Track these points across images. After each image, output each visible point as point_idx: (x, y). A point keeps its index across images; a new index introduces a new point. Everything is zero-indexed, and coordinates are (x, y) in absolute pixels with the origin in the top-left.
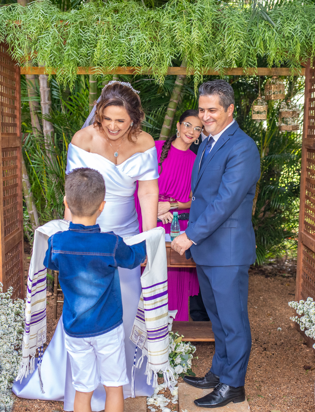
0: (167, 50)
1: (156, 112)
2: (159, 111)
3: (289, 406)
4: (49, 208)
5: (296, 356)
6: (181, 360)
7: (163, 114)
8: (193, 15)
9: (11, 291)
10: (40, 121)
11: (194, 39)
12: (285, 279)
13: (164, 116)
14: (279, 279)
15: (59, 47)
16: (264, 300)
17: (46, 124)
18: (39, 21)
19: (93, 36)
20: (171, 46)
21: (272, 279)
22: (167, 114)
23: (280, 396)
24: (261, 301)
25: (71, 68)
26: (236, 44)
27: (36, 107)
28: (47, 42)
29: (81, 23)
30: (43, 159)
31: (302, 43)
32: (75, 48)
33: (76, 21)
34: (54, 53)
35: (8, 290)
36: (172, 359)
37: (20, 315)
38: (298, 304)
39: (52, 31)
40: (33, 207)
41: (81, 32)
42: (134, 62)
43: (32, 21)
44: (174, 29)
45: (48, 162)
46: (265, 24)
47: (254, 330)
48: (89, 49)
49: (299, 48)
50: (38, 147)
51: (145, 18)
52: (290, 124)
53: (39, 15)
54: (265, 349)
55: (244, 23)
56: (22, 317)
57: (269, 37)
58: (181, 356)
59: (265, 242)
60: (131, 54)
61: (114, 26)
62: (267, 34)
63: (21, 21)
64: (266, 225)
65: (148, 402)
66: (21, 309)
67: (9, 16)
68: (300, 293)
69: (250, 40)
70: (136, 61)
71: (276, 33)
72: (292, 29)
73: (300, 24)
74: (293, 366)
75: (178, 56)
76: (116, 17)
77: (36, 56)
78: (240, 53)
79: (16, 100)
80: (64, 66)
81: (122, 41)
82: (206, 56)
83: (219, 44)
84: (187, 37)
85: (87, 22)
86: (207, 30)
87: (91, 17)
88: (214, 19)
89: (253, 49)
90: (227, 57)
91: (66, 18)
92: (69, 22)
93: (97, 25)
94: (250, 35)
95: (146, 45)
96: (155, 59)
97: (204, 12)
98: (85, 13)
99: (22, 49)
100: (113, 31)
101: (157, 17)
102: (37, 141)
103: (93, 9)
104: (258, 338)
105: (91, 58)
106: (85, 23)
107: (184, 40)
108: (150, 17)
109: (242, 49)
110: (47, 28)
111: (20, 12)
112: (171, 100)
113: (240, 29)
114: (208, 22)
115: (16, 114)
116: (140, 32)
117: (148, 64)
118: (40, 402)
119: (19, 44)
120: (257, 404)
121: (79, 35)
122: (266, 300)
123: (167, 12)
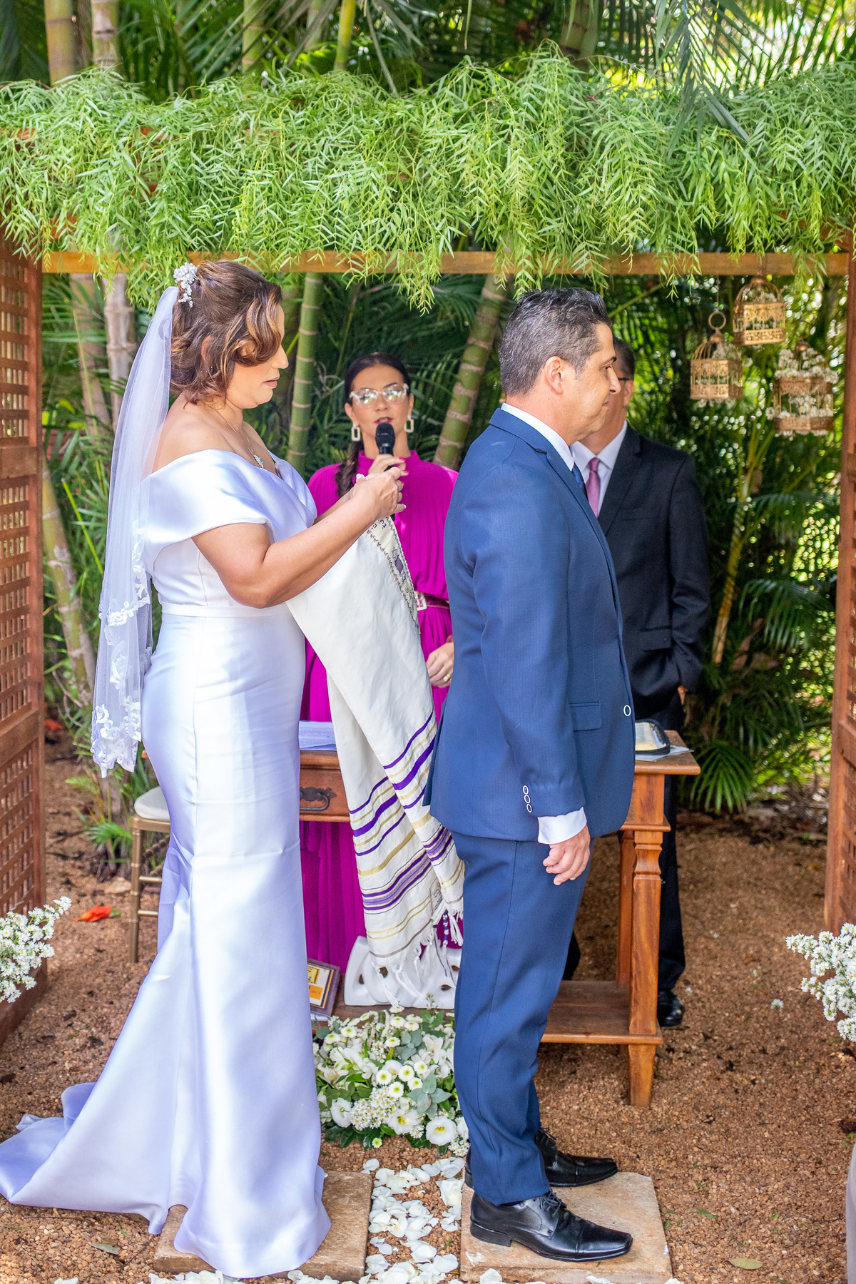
0: (440, 211)
1: (428, 376)
2: (438, 373)
3: (787, 1247)
5: (821, 1089)
7: (448, 382)
8: (512, 114)
10: (107, 397)
11: (513, 181)
12: (808, 849)
13: (450, 387)
14: (789, 850)
15: (137, 202)
16: (740, 914)
18: (82, 132)
19: (231, 173)
20: (450, 199)
21: (768, 848)
22: (460, 381)
23: (763, 1215)
24: (732, 914)
25: (169, 262)
26: (634, 197)
27: (95, 360)
28: (103, 189)
29: (198, 137)
31: (827, 191)
32: (179, 208)
33: (184, 130)
34: (120, 221)
37: (13, 961)
38: (815, 943)
39: (118, 158)
40: (83, 639)
41: (197, 163)
42: (344, 246)
43: (62, 131)
44: (457, 153)
46: (719, 138)
47: (704, 1007)
48: (219, 209)
49: (819, 205)
50: (99, 470)
51: (377, 122)
52: (805, 414)
53: (83, 115)
54: (730, 1066)
55: (657, 136)
56: (20, 966)
57: (730, 174)
59: (751, 742)
60: (338, 224)
61: (292, 144)
62: (723, 165)
63: (33, 130)
64: (753, 691)
65: (373, 1225)
66: (17, 944)
67: (2, 118)
68: (838, 901)
69: (677, 181)
70: (352, 242)
71: (751, 161)
72: (796, 151)
73: (820, 136)
74: (808, 1120)
75: (469, 226)
76: (298, 118)
77: (72, 228)
78: (648, 220)
79: (28, 345)
80: (148, 256)
81: (311, 185)
82: (550, 227)
83: (587, 195)
84: (493, 174)
85: (215, 134)
86: (550, 154)
87: (228, 119)
88: (571, 124)
89: (686, 207)
90: (609, 230)
91: (157, 122)
92: (167, 134)
93: (243, 142)
94: (675, 166)
95: (377, 198)
96: (405, 238)
97: (544, 105)
98: (212, 108)
99: (34, 209)
100: (287, 159)
101: (415, 119)
102: (97, 453)
103: (234, 95)
104: (712, 1031)
105: (226, 233)
106: (211, 137)
107: (485, 184)
108: (391, 120)
109: (653, 208)
110: (106, 150)
111: (34, 104)
112: (471, 342)
113: (646, 151)
114: (555, 132)
115: (26, 384)
116: (363, 161)
117: (384, 251)
118: (60, 1216)
119: (26, 195)
120: (692, 1238)
121: (191, 170)
122: (747, 913)
123: (441, 104)
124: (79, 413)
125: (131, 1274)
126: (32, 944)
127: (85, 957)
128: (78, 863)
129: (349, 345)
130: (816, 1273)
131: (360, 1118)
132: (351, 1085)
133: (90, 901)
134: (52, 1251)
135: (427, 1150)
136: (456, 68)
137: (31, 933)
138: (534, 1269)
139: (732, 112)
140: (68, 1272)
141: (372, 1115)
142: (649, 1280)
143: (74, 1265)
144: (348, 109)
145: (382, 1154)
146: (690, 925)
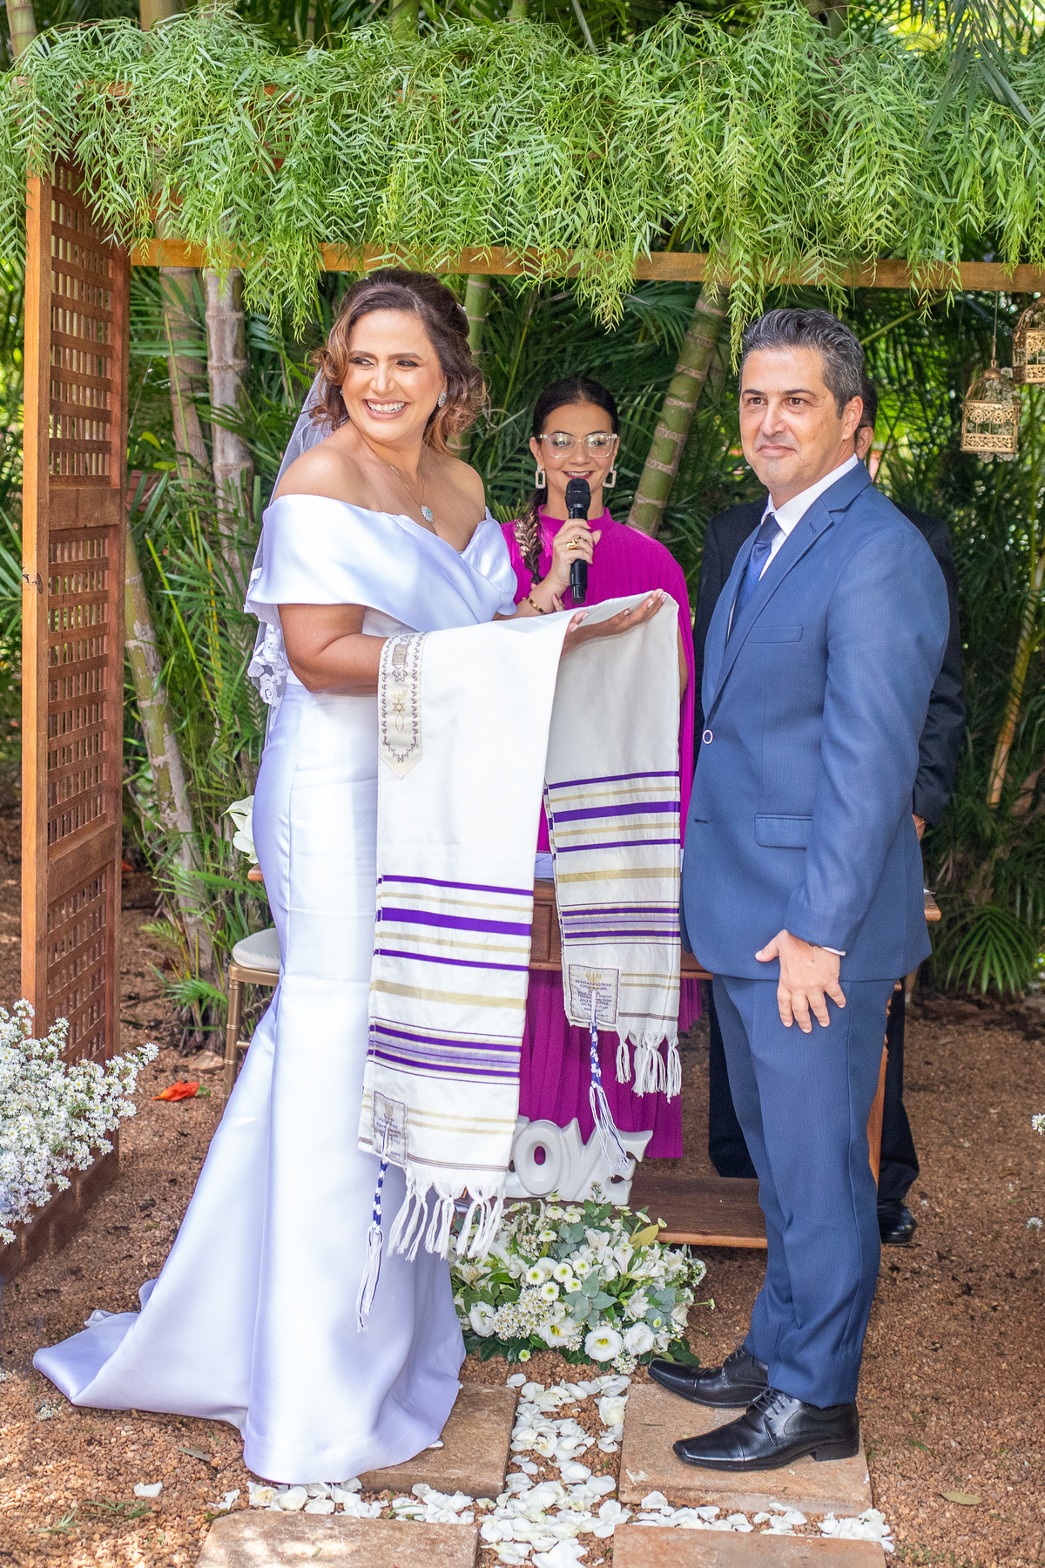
0: (638, 202)
2: (635, 410)
3: (1013, 1484)
4: (225, 747)
6: (646, 1307)
7: (648, 422)
8: (732, 80)
9: (62, 1035)
10: (206, 430)
11: (730, 167)
13: (651, 429)
15: (258, 181)
16: (1001, 1121)
17: (223, 442)
18: (191, 88)
19: (377, 147)
20: (652, 187)
22: (660, 419)
23: (989, 1450)
24: (990, 1121)
25: (298, 258)
26: (881, 190)
27: (191, 380)
28: (216, 162)
29: (337, 99)
30: (210, 569)
32: (312, 189)
33: (320, 90)
34: (238, 204)
35: (52, 1028)
36: (614, 1300)
37: (86, 1119)
39: (236, 123)
40: (168, 741)
41: (335, 133)
42: (516, 243)
43: (166, 86)
44: (661, 129)
45: (229, 581)
46: (994, 117)
47: (942, 1223)
48: (361, 192)
50: (195, 526)
51: (562, 85)
53: (193, 67)
54: (967, 1290)
55: (915, 114)
56: (94, 1126)
57: (1004, 164)
58: (650, 1292)
59: (1030, 909)
60: (510, 215)
61: (456, 111)
62: (997, 152)
63: (129, 84)
64: (1038, 844)
65: (516, 1443)
66: (91, 1098)
67: (90, 67)
69: (938, 172)
70: (526, 238)
71: (1032, 148)
75: (674, 222)
76: (464, 78)
77: (176, 211)
78: (898, 220)
79: (111, 357)
80: (271, 249)
81: (477, 165)
82: (776, 226)
83: (823, 186)
84: (705, 158)
85: (359, 96)
86: (779, 133)
87: (375, 77)
88: (807, 95)
89: (948, 205)
90: (848, 232)
91: (286, 79)
92: (298, 95)
93: (393, 106)
94: (937, 152)
95: (559, 183)
96: (592, 235)
97: (773, 71)
98: (356, 61)
99: (129, 185)
100: (448, 130)
101: (609, 83)
102: (192, 503)
103: (383, 45)
104: (949, 1251)
105: (369, 223)
106: (354, 99)
107: (695, 169)
108: (581, 83)
109: (904, 207)
110: (220, 112)
111: (129, 50)
112: (679, 370)
113: (898, 132)
114: (786, 105)
115: (108, 408)
116: (543, 136)
117: (565, 250)
118: (140, 1418)
119: (120, 167)
120: (901, 1470)
121: (328, 141)
122: (1010, 1120)
123: (644, 65)
124: (170, 450)
125: (225, 1481)
126: (109, 1100)
127: (166, 1141)
128: (154, 1034)
129: (522, 371)
131: (505, 1324)
132: (496, 1286)
133: (171, 1078)
134: (130, 1455)
135: (585, 1367)
136: (666, 18)
137: (110, 1085)
138: (707, 1491)
139: (1013, 84)
140: (149, 1477)
141: (519, 1322)
142: (845, 1510)
143: (157, 1469)
144: (527, 68)
145: (530, 1368)
146: (935, 1131)
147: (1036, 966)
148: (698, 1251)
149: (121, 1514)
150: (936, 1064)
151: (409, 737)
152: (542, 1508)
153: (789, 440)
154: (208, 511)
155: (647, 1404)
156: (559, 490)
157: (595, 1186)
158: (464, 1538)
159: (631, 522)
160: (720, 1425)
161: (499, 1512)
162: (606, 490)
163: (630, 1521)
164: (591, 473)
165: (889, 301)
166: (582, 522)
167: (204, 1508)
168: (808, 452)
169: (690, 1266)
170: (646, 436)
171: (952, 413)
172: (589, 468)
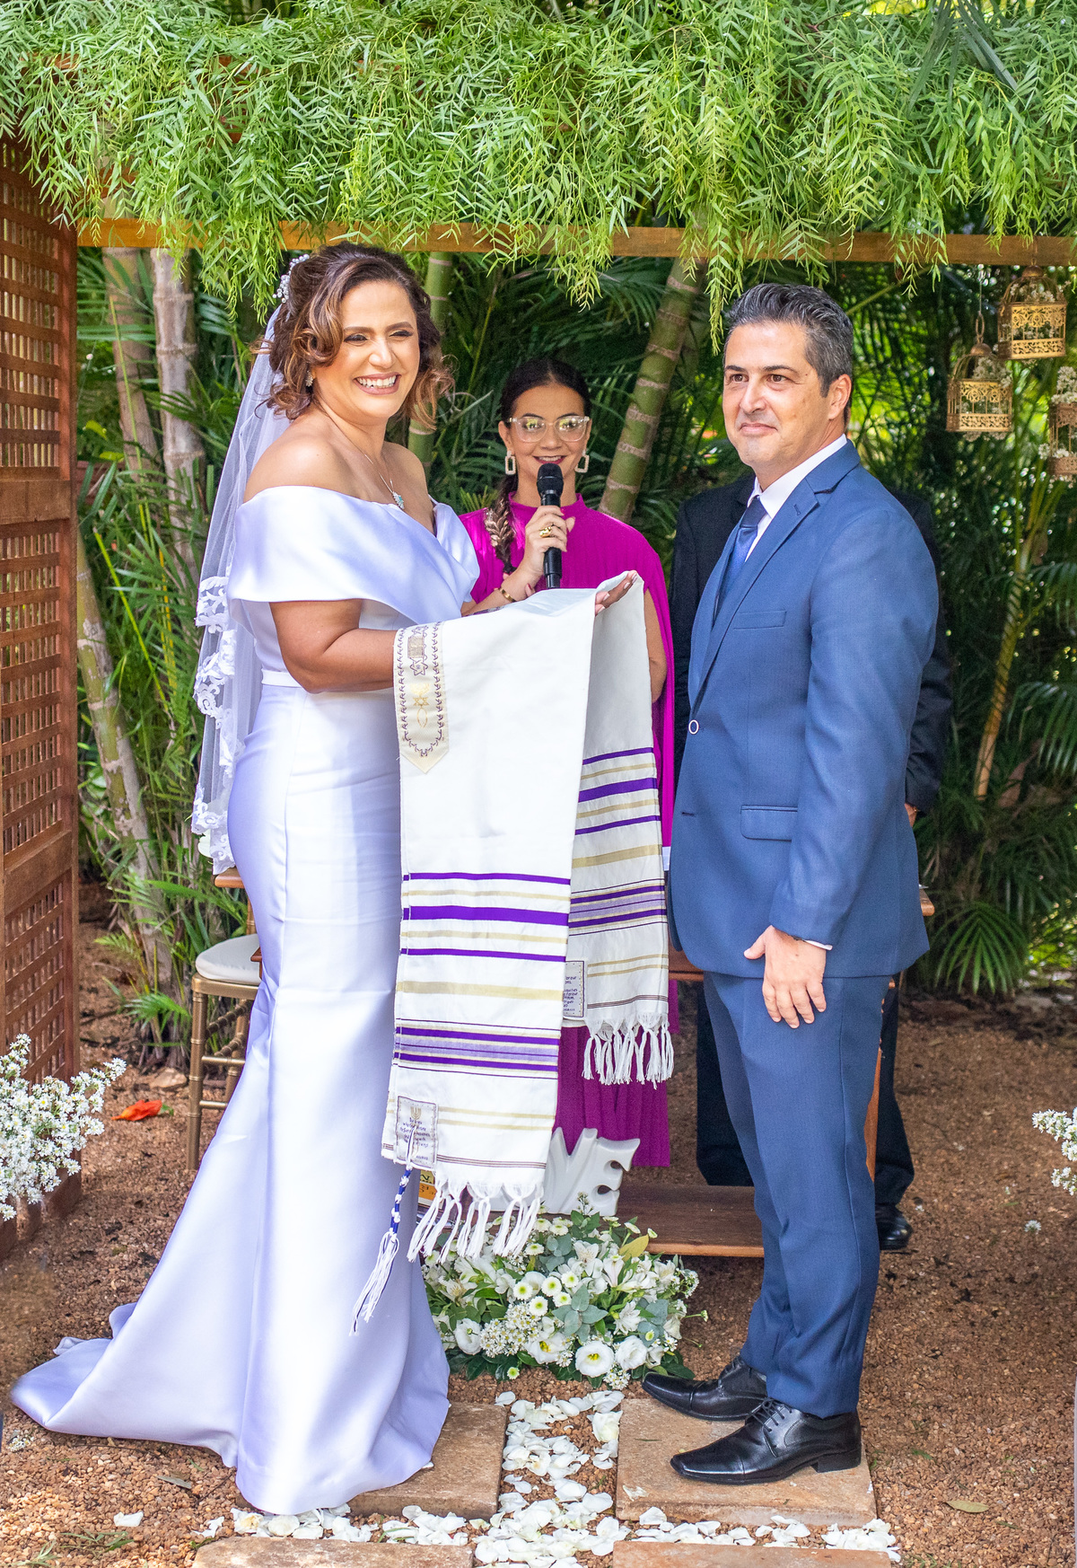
0: (612, 175)
2: (606, 392)
3: (1020, 1491)
4: (181, 749)
6: (638, 1320)
7: (618, 404)
8: (708, 48)
9: (24, 1052)
10: (155, 419)
11: (708, 138)
13: (623, 410)
14: (1067, 1048)
15: (215, 157)
16: (995, 1123)
17: (174, 430)
18: (142, 60)
19: (338, 120)
20: (625, 160)
21: (1039, 1045)
22: (631, 401)
23: (994, 1457)
24: (984, 1124)
25: (257, 236)
26: (863, 162)
27: (139, 366)
28: (170, 137)
29: (296, 70)
30: (162, 564)
32: (271, 165)
33: (277, 61)
34: (193, 182)
35: (13, 1045)
36: (605, 1313)
37: (51, 1138)
38: (1068, 1121)
39: (190, 97)
40: (122, 745)
41: (294, 106)
42: (486, 219)
43: (115, 58)
44: (634, 100)
45: (182, 576)
46: (977, 84)
47: (938, 1228)
48: (323, 168)
50: (145, 518)
51: (531, 55)
53: (143, 38)
54: (967, 1295)
55: (897, 81)
56: (60, 1145)
57: (989, 133)
58: (642, 1304)
59: (1021, 902)
60: (479, 190)
61: (420, 82)
62: (981, 121)
63: (76, 56)
64: (1026, 836)
65: (507, 1462)
66: (57, 1117)
67: (34, 38)
69: (921, 142)
70: (496, 214)
71: (1018, 116)
74: (1060, 1356)
75: (649, 196)
76: (428, 47)
77: (128, 189)
78: (880, 192)
79: (58, 343)
80: (229, 228)
81: (444, 139)
82: (755, 200)
83: (803, 157)
84: (681, 129)
85: (319, 67)
86: (757, 103)
87: (334, 47)
88: (785, 63)
89: (931, 176)
90: (829, 205)
91: (242, 49)
92: (254, 66)
93: (354, 78)
94: (920, 121)
95: (530, 156)
96: (565, 210)
97: (749, 38)
98: (314, 31)
99: (79, 162)
100: (413, 102)
101: (580, 52)
102: (142, 495)
103: (343, 13)
104: (946, 1256)
105: (331, 200)
106: (313, 72)
107: (672, 141)
108: (550, 52)
109: (887, 177)
110: (173, 85)
111: (74, 21)
112: (651, 350)
113: (881, 101)
114: (764, 74)
115: (56, 396)
116: (512, 107)
117: (538, 226)
118: (117, 1447)
119: (68, 143)
120: (904, 1479)
121: (287, 114)
122: (1004, 1122)
123: (615, 33)
124: (116, 438)
125: (208, 1509)
126: (75, 1118)
127: (129, 1162)
128: (111, 1052)
129: (486, 350)
130: (1053, 1517)
131: (493, 1341)
132: (481, 1302)
133: (131, 1097)
134: (108, 1484)
135: (576, 1383)
137: (76, 1103)
138: (706, 1506)
139: (997, 50)
140: (129, 1506)
141: (507, 1338)
142: (849, 1520)
143: (137, 1498)
144: (494, 37)
145: (519, 1386)
146: (927, 1135)
147: (1026, 963)
148: (689, 1261)
149: (101, 1544)
150: (927, 1067)
151: (434, 731)
152: (537, 1527)
153: (769, 418)
154: (158, 503)
155: (642, 1419)
156: (530, 476)
157: (582, 1197)
158: (458, 1559)
159: (603, 508)
160: (718, 1438)
161: (493, 1532)
162: (578, 475)
163: (628, 1538)
164: (563, 457)
165: (864, 274)
166: (555, 509)
167: (188, 1536)
168: (789, 431)
169: (681, 1277)
170: (617, 419)
171: (931, 390)
172: (561, 452)
